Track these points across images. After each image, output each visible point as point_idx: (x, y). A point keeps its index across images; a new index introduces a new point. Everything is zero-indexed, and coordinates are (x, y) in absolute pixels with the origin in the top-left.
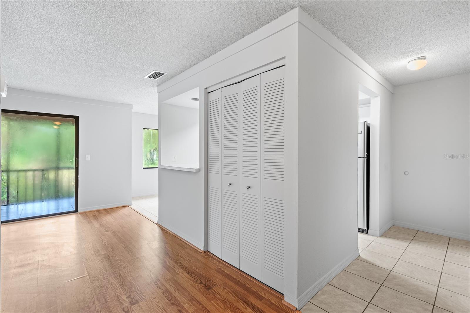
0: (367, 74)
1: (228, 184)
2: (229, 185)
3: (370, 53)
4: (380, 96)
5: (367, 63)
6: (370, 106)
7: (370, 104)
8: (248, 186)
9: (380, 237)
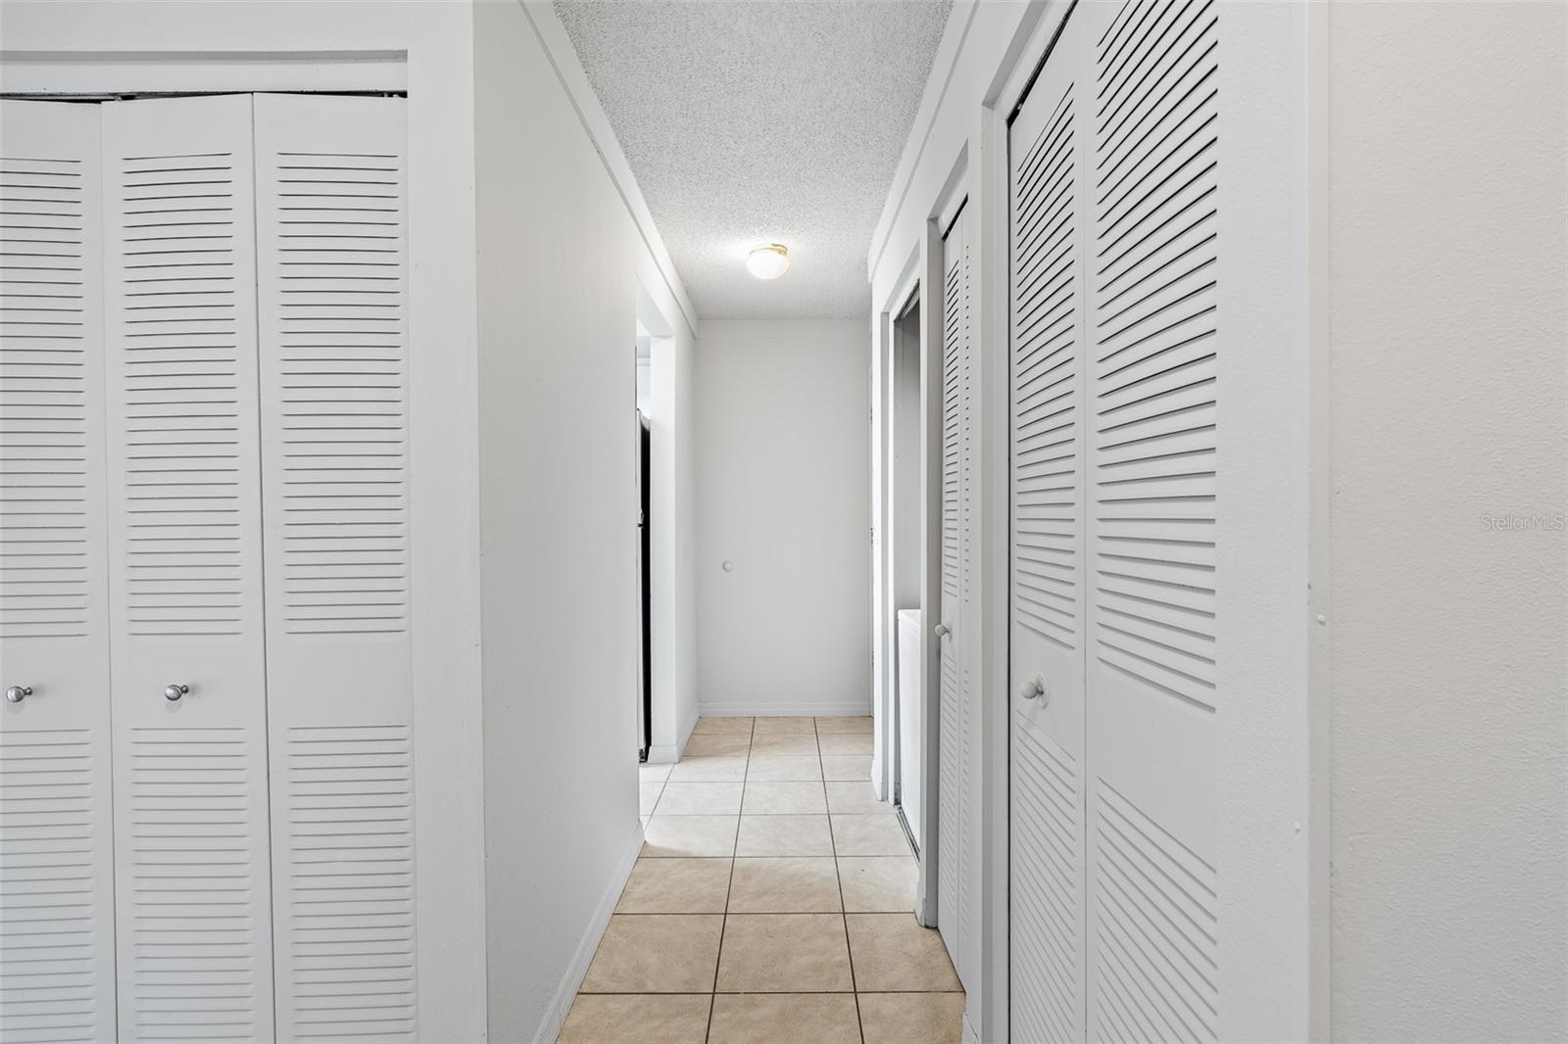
0: (652, 254)
1: (12, 694)
2: (19, 699)
3: (671, 185)
4: (674, 338)
5: (654, 221)
6: (649, 365)
7: (649, 357)
8: (173, 687)
9: (679, 762)
